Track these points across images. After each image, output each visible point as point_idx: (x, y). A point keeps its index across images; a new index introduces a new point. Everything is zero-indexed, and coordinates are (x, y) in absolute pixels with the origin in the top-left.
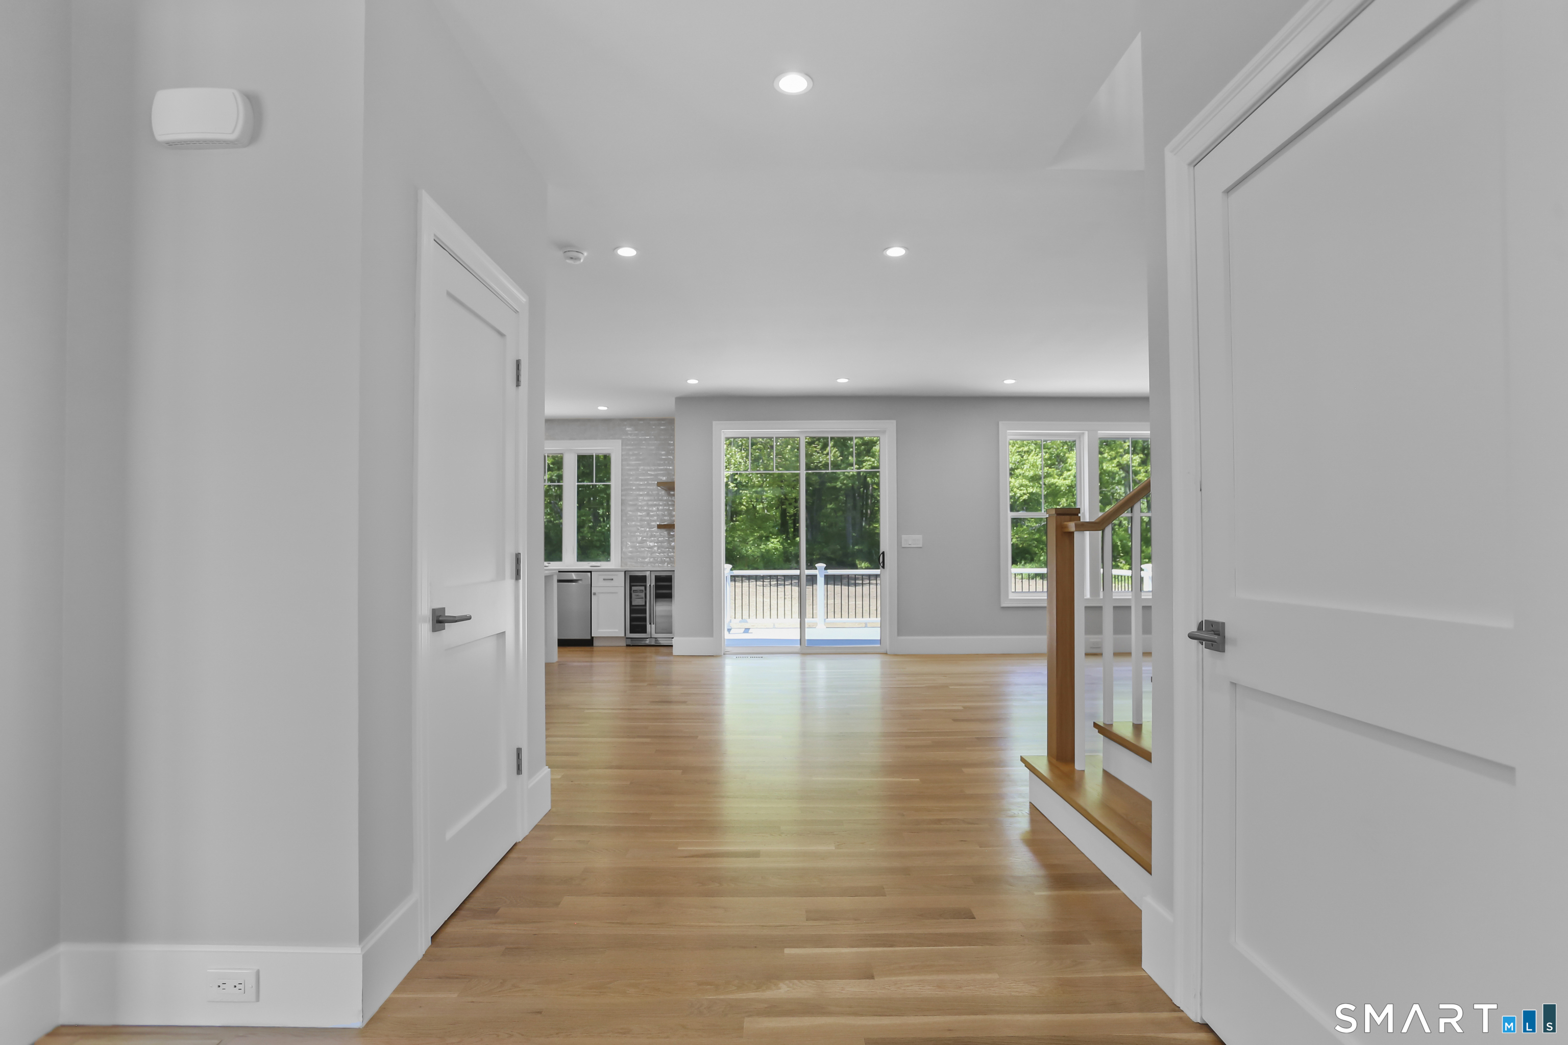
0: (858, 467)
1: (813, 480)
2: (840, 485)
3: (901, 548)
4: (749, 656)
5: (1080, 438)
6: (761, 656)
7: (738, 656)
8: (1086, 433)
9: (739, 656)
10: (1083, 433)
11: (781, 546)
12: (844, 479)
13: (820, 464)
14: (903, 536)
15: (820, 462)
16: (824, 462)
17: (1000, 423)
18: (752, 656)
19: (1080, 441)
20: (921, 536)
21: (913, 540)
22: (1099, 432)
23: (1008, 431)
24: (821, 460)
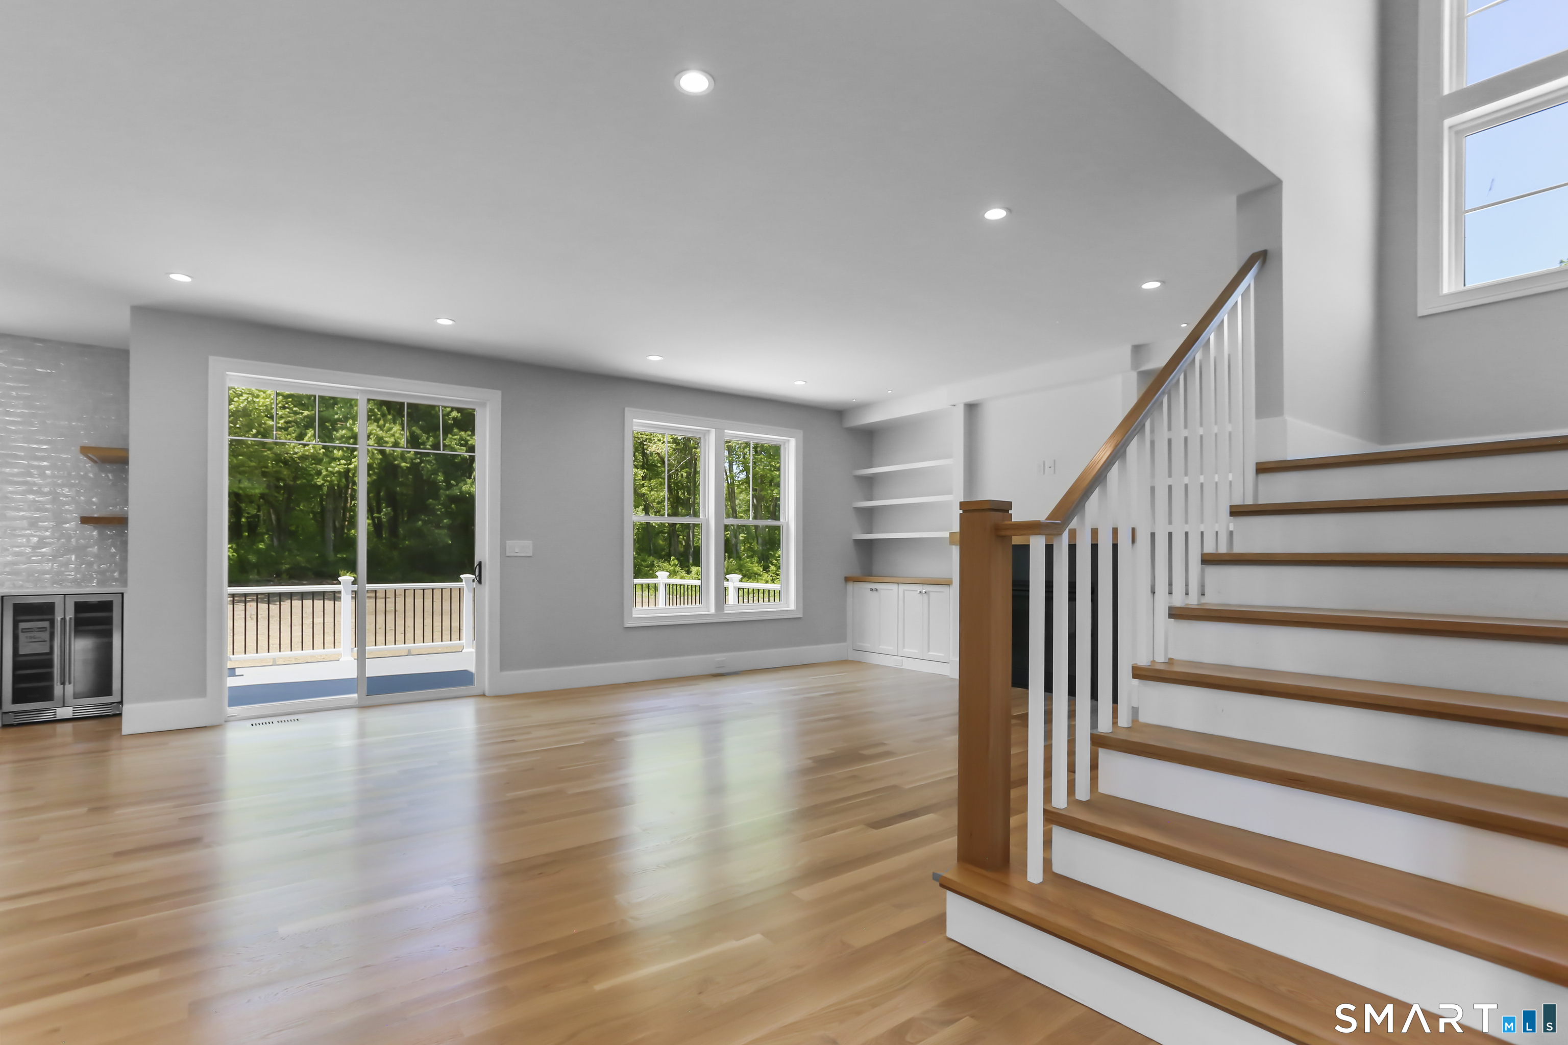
0: (345, 462)
1: (285, 475)
2: (322, 482)
3: (505, 558)
4: (275, 719)
5: (704, 436)
6: (295, 717)
7: (254, 722)
8: (713, 431)
9: (257, 721)
10: (709, 431)
11: (234, 554)
12: (327, 476)
13: (296, 456)
14: (508, 542)
15: (296, 453)
16: (300, 454)
17: (627, 409)
18: (280, 719)
19: (705, 440)
20: (531, 542)
21: (521, 547)
22: (726, 431)
23: (634, 420)
24: (296, 450)
